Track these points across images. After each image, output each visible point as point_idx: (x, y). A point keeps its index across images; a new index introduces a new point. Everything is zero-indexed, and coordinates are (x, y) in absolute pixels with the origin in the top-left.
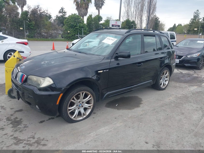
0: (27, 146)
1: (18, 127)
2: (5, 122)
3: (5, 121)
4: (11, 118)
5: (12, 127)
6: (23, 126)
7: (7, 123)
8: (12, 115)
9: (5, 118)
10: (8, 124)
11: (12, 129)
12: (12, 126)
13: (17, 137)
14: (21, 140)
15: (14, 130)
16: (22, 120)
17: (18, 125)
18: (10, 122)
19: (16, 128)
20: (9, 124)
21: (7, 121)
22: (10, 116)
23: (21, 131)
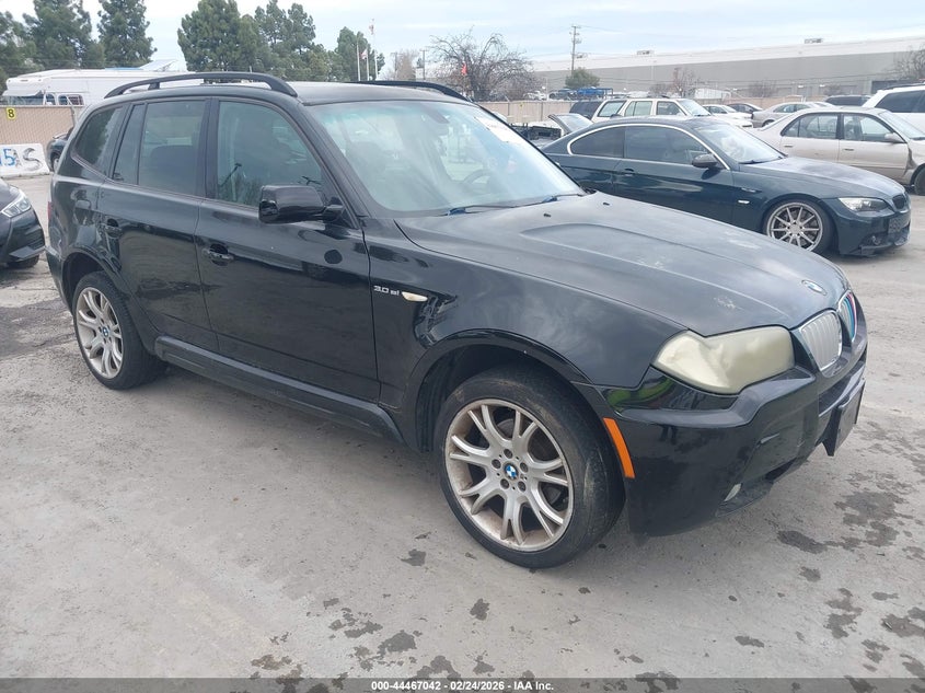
0: (913, 445)
1: (880, 491)
2: (908, 534)
3: (901, 537)
4: (869, 534)
5: (900, 501)
6: (864, 485)
7: (902, 524)
8: (850, 544)
9: (890, 550)
10: (905, 521)
11: (909, 498)
12: (896, 504)
13: (917, 471)
14: (915, 461)
15: (903, 491)
16: (844, 501)
17: (875, 495)
18: (890, 522)
19: (892, 491)
20: (900, 518)
21: (897, 533)
22: (862, 544)
23: (891, 477)
